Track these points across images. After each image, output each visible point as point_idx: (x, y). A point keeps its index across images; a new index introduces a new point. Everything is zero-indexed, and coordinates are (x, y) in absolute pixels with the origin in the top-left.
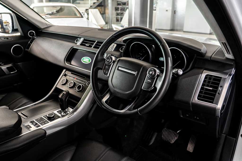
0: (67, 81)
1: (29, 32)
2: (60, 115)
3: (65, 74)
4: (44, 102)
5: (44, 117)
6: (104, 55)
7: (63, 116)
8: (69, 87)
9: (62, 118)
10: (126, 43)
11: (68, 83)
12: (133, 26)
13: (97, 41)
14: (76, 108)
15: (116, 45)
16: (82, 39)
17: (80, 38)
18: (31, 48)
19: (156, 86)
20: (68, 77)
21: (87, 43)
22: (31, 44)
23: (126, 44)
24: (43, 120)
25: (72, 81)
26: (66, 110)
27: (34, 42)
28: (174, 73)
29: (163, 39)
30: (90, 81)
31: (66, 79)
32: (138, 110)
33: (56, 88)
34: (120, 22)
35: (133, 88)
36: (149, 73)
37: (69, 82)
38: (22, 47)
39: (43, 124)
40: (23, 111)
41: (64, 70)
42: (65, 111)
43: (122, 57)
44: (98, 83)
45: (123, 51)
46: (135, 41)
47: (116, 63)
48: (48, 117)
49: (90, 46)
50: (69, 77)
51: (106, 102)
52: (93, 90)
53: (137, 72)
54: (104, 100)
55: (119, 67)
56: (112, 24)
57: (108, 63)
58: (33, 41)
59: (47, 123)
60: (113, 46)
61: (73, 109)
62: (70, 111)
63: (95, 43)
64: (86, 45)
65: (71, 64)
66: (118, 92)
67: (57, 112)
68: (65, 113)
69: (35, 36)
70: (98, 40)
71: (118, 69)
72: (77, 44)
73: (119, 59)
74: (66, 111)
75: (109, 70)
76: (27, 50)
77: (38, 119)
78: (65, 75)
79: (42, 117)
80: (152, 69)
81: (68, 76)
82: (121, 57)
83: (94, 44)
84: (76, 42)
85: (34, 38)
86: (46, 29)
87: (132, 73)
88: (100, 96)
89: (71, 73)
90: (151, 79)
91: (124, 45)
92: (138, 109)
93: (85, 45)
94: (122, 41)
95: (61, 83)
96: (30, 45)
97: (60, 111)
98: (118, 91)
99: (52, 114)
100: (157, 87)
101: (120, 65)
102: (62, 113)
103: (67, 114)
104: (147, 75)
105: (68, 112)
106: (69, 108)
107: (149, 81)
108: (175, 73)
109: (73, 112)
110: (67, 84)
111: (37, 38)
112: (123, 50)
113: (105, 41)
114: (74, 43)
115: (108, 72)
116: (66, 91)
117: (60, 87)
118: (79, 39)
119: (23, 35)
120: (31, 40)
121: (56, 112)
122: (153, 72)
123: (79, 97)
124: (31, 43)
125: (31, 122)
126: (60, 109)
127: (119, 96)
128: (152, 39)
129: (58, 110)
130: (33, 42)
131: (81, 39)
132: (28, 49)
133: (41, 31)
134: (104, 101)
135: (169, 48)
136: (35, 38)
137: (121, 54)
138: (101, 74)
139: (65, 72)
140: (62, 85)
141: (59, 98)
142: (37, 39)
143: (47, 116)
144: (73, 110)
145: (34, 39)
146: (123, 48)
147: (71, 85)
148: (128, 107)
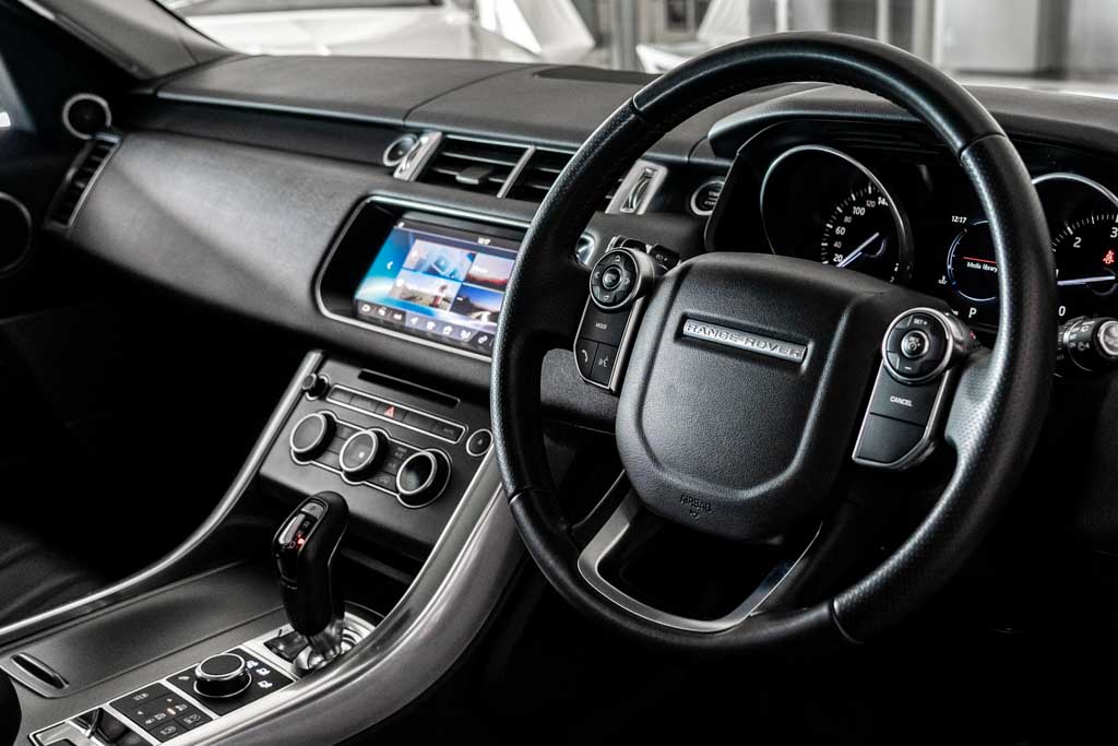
0: (332, 430)
1: (69, 104)
2: (286, 668)
3: (320, 382)
4: (178, 584)
5: (173, 680)
6: (585, 242)
7: (306, 675)
8: (348, 475)
9: (300, 685)
10: (730, 157)
11: (337, 441)
12: (782, 28)
13: (531, 149)
14: (400, 615)
15: (661, 174)
16: (429, 141)
17: (419, 133)
18: (82, 210)
19: (951, 432)
20: (337, 405)
21: (462, 166)
22: (81, 185)
23: (731, 164)
24: (172, 705)
25: (364, 432)
26: (328, 630)
27: (101, 169)
28: (1073, 344)
29: (991, 117)
30: (489, 425)
31: (328, 417)
32: (831, 608)
33: (259, 480)
34: (692, 31)
35: (791, 457)
36: (897, 348)
37: (344, 435)
38: (24, 210)
39: (171, 729)
40: (31, 650)
41: (313, 358)
42: (319, 637)
43: (704, 251)
44: (547, 441)
45: (710, 213)
46: (793, 139)
47: (664, 292)
48: (202, 683)
49: (488, 188)
50: (347, 399)
51: (607, 567)
52: (511, 489)
53: (810, 346)
54: (596, 552)
55: (684, 318)
56: (636, 41)
57: (606, 298)
58: (96, 165)
59: (195, 725)
60: (645, 176)
61: (374, 620)
62: (358, 640)
63: (516, 161)
64: (460, 178)
65: (355, 315)
66: (685, 497)
67: (269, 645)
68: (324, 653)
69: (109, 131)
70: (536, 144)
71: (679, 336)
72: (397, 174)
73: (684, 263)
74: (328, 637)
75: (617, 346)
76: (56, 226)
77: (137, 698)
78: (320, 390)
79: (164, 682)
80: (917, 321)
81: (338, 396)
82: (702, 251)
83: (510, 169)
84: (387, 163)
85: (103, 147)
86: (183, 82)
87: (776, 352)
88: (565, 527)
89: (356, 372)
90: (914, 385)
91: (721, 171)
92: (836, 605)
93: (451, 182)
94: (706, 142)
95: (294, 448)
96: (74, 193)
97: (287, 639)
98: (687, 485)
99: (230, 662)
100: (956, 439)
101: (695, 305)
102: (303, 656)
103: (339, 659)
104: (885, 361)
105: (345, 647)
106: (347, 614)
107: (901, 401)
108: (1075, 349)
109: (380, 643)
110: (333, 447)
111: (122, 141)
112: (709, 208)
113: (582, 147)
114: (379, 166)
115: (611, 364)
116: (329, 498)
117: (282, 470)
118: (408, 139)
119: (26, 124)
120: (81, 157)
121: (256, 646)
122: (922, 341)
123: (420, 535)
124: (84, 174)
125: (85, 721)
126: (288, 628)
127: (697, 518)
128: (913, 119)
129: (272, 635)
130: (97, 173)
131: (424, 140)
132: (65, 222)
133: (150, 91)
134: (591, 561)
135: (1033, 177)
136: (112, 144)
137: (699, 232)
138: (560, 376)
139: (317, 369)
140: (301, 457)
141: (280, 545)
142: (124, 147)
143: (199, 673)
144: (373, 628)
145: (101, 150)
146: (715, 188)
147: (362, 455)
148: (763, 596)
